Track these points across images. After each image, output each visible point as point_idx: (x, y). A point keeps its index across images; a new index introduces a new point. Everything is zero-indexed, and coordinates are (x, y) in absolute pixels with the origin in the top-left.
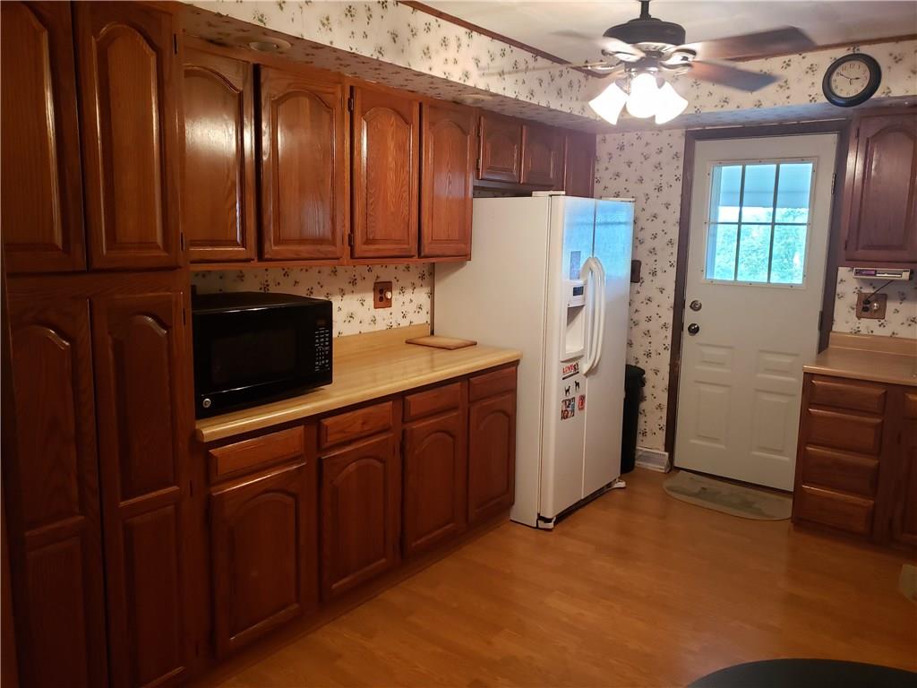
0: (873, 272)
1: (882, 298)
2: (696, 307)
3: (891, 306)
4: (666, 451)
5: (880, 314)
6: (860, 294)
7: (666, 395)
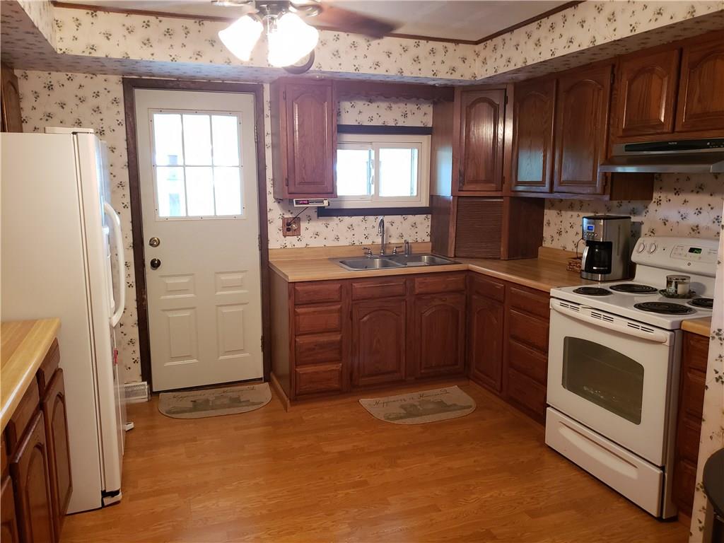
0: (306, 202)
1: (297, 220)
2: (154, 243)
3: (303, 225)
4: (143, 381)
5: (297, 233)
6: (283, 219)
7: (136, 329)
